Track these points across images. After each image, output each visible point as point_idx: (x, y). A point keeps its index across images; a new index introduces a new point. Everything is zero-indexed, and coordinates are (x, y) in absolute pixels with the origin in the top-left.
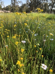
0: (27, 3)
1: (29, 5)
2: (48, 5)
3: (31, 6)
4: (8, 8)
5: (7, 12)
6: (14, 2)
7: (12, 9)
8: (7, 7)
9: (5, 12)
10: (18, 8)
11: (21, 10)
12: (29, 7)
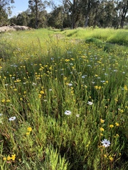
0: (66, 6)
1: (70, 10)
2: (115, 6)
3: (74, 12)
4: (23, 18)
6: (34, 4)
7: (32, 21)
8: (19, 15)
10: (44, 17)
11: (51, 22)
12: (70, 13)
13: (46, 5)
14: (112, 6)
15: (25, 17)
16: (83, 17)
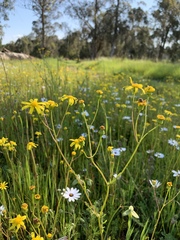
0: (84, 30)
1: (90, 35)
2: (151, 33)
3: (95, 38)
4: (24, 45)
5: (20, 58)
6: (40, 25)
7: (36, 48)
8: (19, 40)
9: (12, 57)
10: (53, 44)
11: (64, 50)
12: (90, 41)
13: (57, 28)
14: (147, 32)
15: (27, 43)
16: (108, 45)
